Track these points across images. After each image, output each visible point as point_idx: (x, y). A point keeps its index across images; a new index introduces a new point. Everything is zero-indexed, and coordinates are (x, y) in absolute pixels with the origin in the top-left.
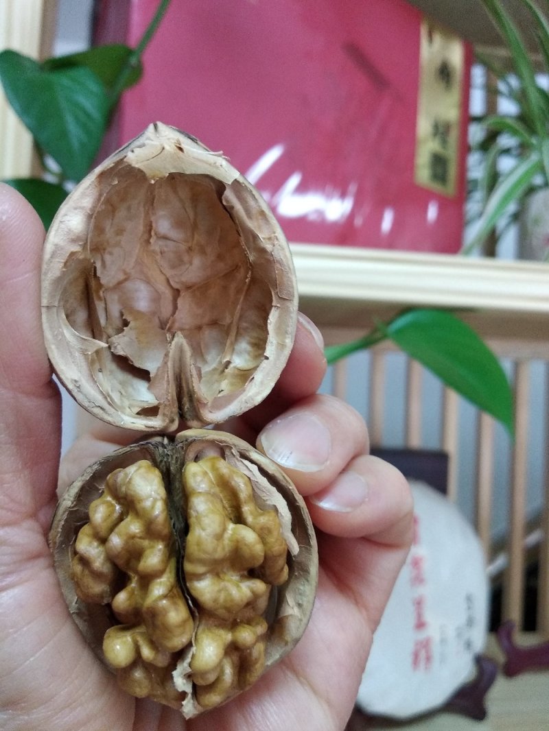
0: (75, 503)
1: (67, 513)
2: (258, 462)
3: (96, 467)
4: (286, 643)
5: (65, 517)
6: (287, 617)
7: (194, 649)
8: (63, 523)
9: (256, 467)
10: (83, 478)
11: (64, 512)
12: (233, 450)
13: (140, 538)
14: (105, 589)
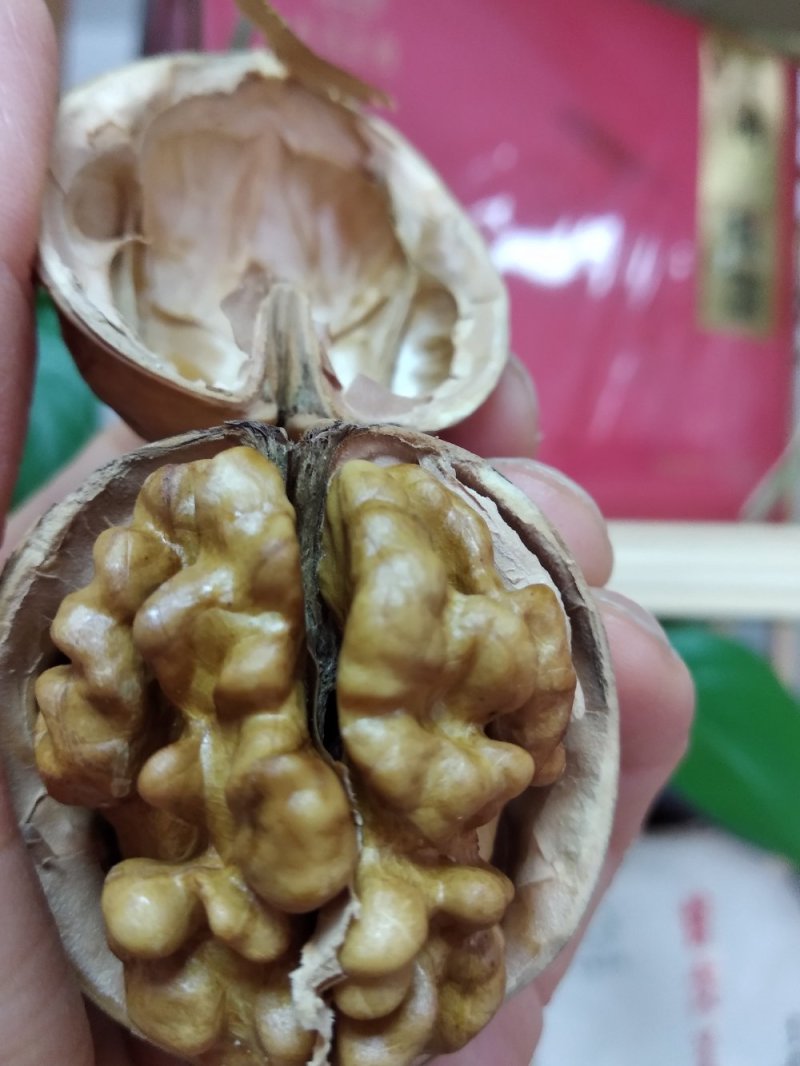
0: (53, 559)
1: (30, 581)
2: (498, 495)
3: (114, 471)
4: (536, 950)
5: (24, 590)
6: (538, 885)
7: (354, 907)
8: (16, 606)
9: (493, 504)
10: (80, 496)
11: (25, 577)
12: (440, 461)
13: (229, 607)
14: (120, 750)
